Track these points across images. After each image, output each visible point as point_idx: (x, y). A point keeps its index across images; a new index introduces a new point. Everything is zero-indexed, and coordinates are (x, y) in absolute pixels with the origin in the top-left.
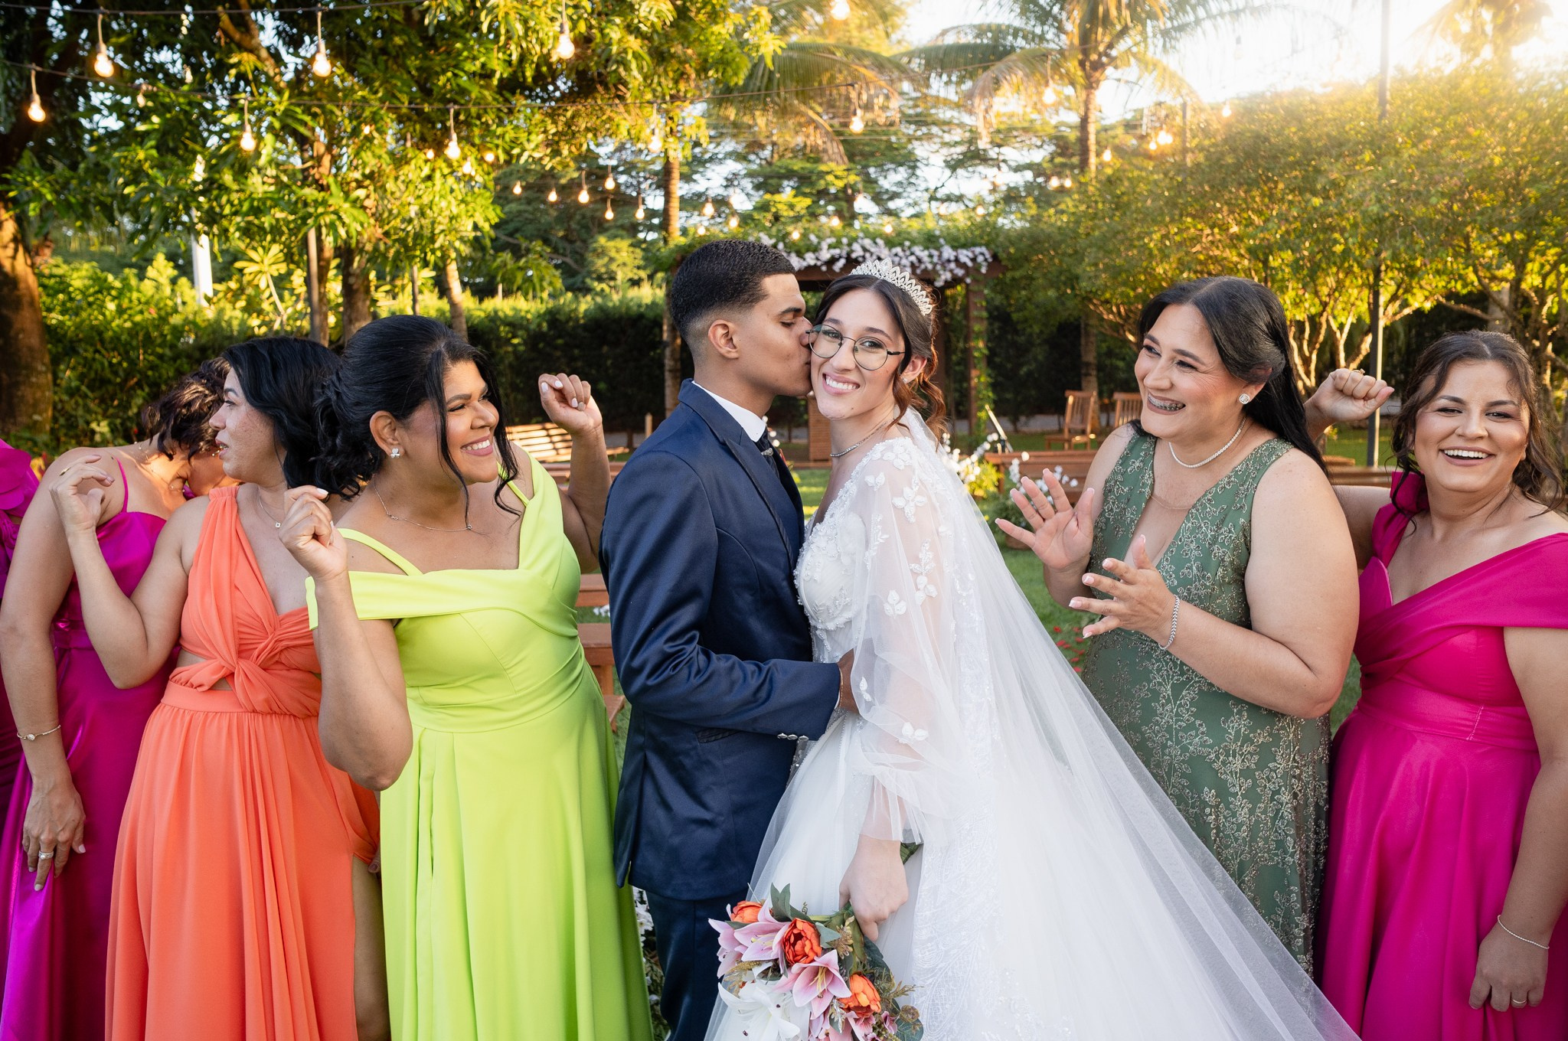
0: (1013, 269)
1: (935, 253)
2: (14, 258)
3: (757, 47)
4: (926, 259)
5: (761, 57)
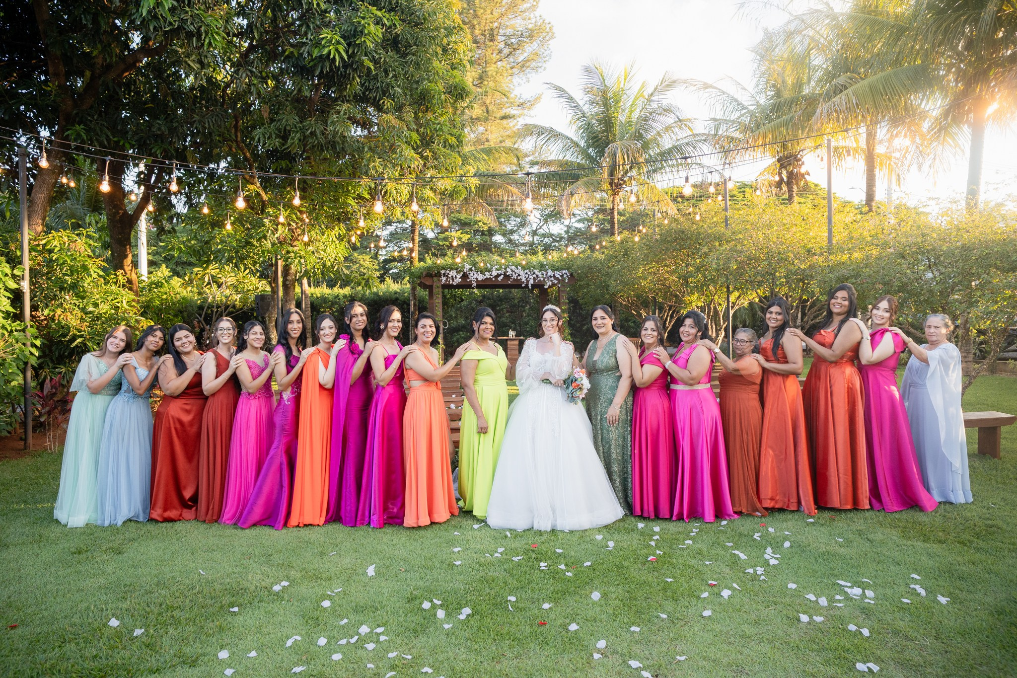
0: (580, 280)
1: (545, 273)
2: (132, 270)
3: (468, 183)
4: (540, 276)
5: (470, 188)
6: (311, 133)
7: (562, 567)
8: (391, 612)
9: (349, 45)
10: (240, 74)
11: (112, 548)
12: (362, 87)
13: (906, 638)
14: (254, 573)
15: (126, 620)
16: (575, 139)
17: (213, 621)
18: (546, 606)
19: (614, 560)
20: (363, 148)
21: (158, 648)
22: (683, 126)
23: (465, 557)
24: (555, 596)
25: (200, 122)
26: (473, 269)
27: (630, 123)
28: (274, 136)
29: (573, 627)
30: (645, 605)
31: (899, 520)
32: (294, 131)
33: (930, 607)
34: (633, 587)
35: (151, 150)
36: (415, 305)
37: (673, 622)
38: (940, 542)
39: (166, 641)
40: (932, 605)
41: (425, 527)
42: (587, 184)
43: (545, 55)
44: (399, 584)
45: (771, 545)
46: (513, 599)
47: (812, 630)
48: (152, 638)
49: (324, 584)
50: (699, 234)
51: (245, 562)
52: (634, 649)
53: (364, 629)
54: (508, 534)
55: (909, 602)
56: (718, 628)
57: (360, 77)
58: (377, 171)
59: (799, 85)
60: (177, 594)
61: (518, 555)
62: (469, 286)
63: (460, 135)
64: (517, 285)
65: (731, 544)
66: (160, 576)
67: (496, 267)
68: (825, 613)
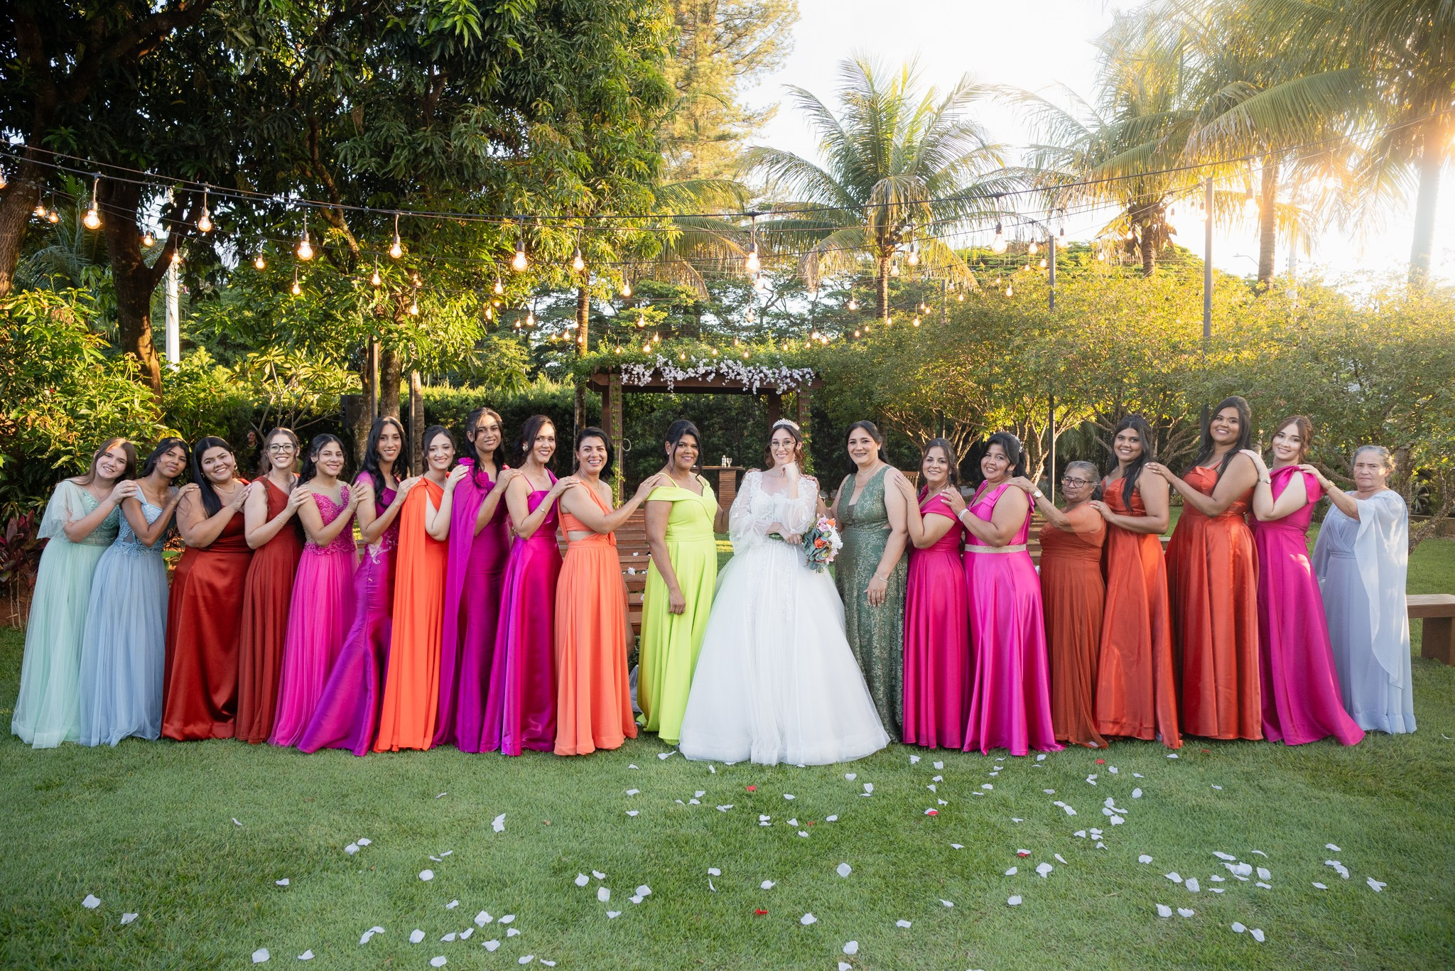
0: (829, 384)
1: (777, 372)
2: (150, 354)
3: (665, 232)
4: (770, 375)
5: (668, 240)
6: (426, 150)
7: (794, 822)
8: (527, 890)
9: (485, 15)
10: (317, 55)
11: (99, 781)
12: (504, 81)
13: (1321, 944)
14: (318, 824)
15: (111, 899)
16: (826, 170)
17: (249, 900)
18: (767, 884)
19: (874, 813)
20: (505, 174)
21: (157, 944)
22: (990, 156)
23: (645, 804)
24: (781, 868)
25: (255, 129)
26: (670, 363)
27: (910, 149)
28: (368, 153)
29: (808, 919)
30: (919, 885)
31: (1307, 758)
32: (399, 147)
33: (1357, 896)
34: (901, 856)
35: (179, 169)
36: (581, 415)
37: (962, 913)
38: (1369, 793)
39: (172, 932)
40: (1360, 893)
41: (587, 757)
42: (844, 240)
43: (784, 45)
44: (541, 844)
45: (1113, 793)
46: (715, 872)
47: (1176, 929)
48: (150, 927)
49: (425, 843)
50: (1010, 317)
51: (305, 806)
52: (901, 956)
53: (483, 918)
54: (712, 768)
55: (1324, 887)
56: (1031, 923)
57: (500, 65)
58: (525, 211)
59: (1164, 98)
60: (195, 857)
61: (725, 802)
62: (663, 389)
63: (653, 159)
64: (736, 387)
65: (1052, 791)
66: (171, 827)
67: (704, 360)
68: (1196, 903)
